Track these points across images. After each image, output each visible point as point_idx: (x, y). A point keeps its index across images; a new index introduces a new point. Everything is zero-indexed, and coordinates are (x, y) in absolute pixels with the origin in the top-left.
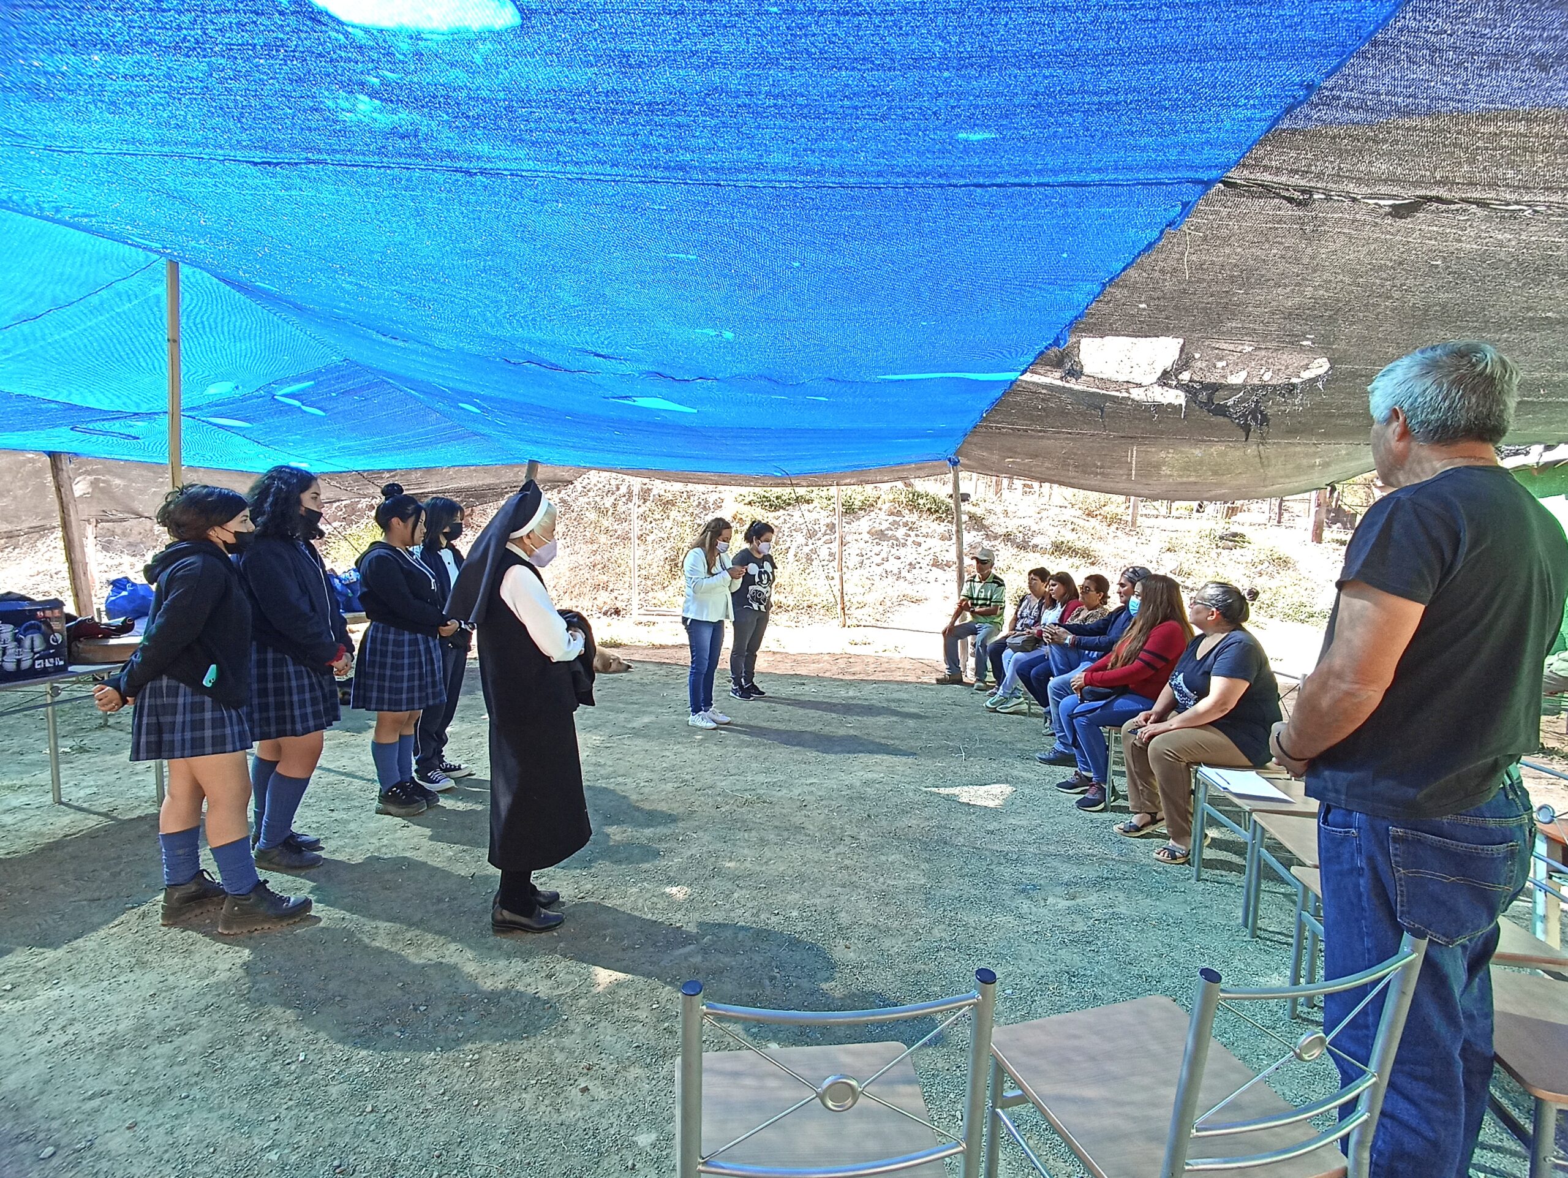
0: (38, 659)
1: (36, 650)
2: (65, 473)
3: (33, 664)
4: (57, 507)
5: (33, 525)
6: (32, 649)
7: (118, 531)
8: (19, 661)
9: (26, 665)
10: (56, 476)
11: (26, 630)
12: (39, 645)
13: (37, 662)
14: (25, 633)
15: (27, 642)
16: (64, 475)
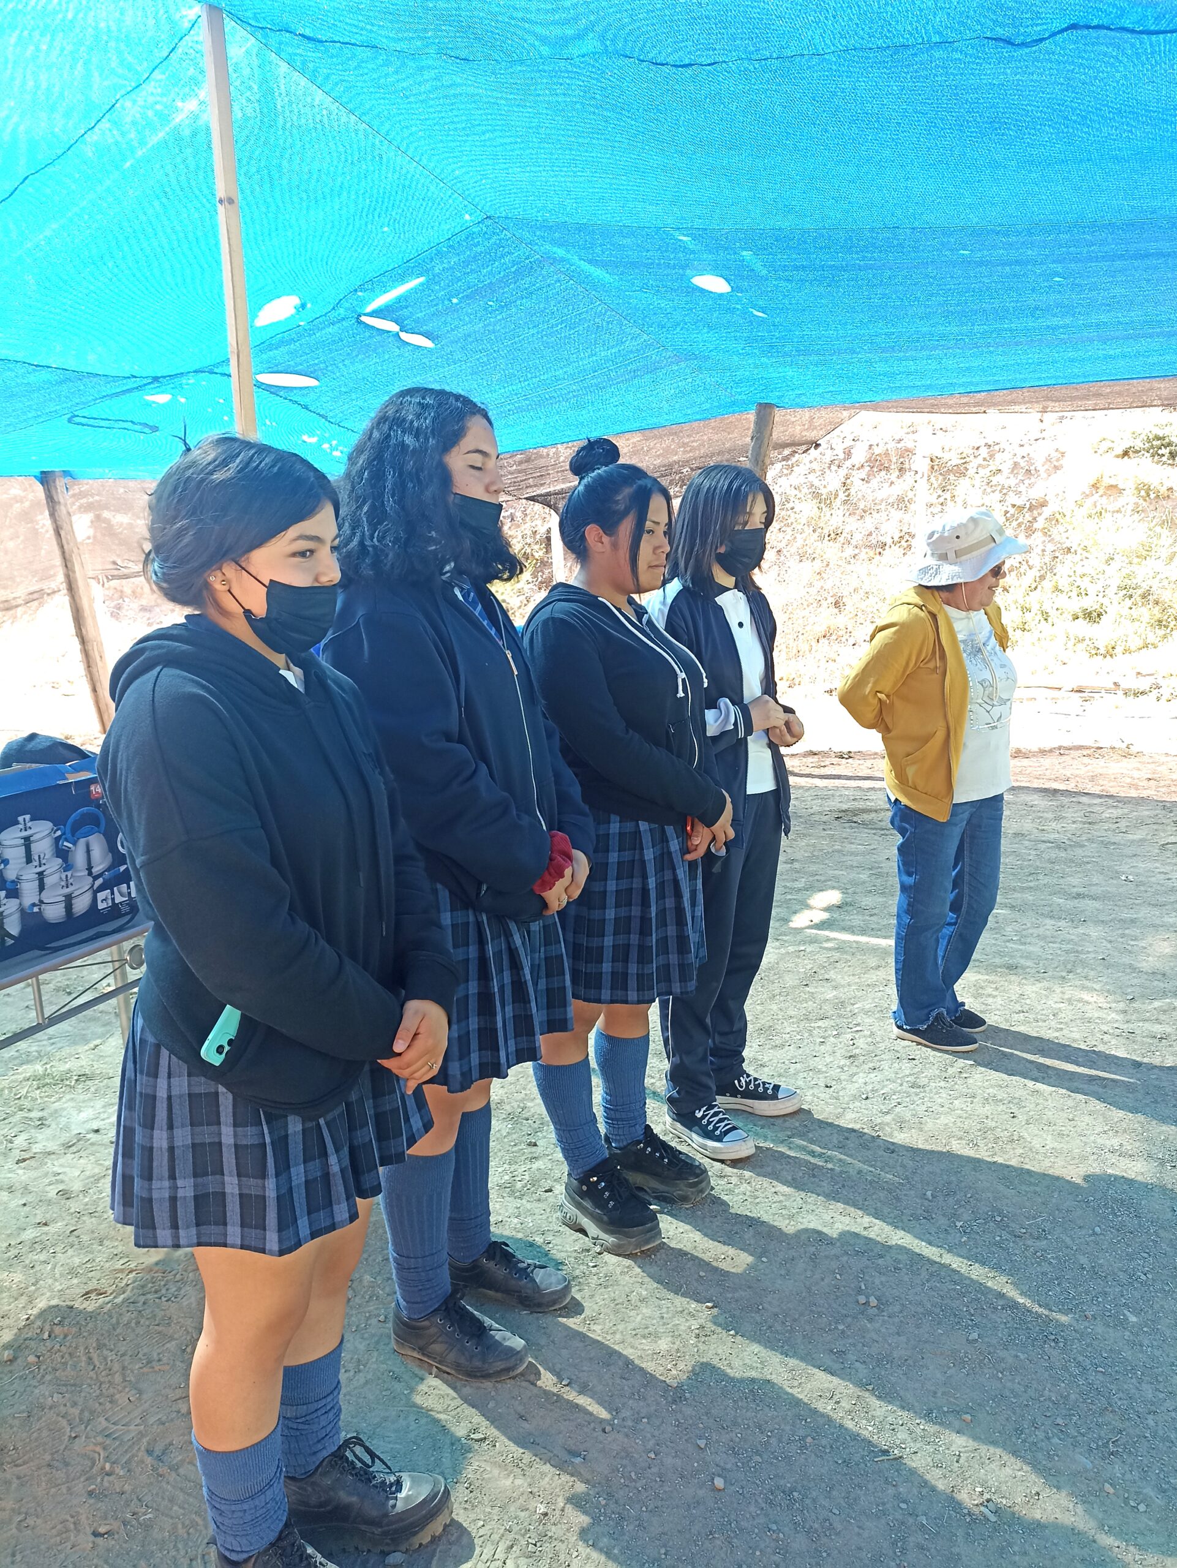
0: (101, 888)
1: (96, 870)
2: (63, 508)
3: (95, 900)
4: (58, 561)
5: (32, 589)
6: (90, 869)
7: (128, 591)
8: (69, 900)
9: (81, 905)
10: (53, 515)
11: (74, 831)
12: (101, 861)
13: (101, 896)
14: (76, 832)
15: (79, 857)
16: (62, 511)
